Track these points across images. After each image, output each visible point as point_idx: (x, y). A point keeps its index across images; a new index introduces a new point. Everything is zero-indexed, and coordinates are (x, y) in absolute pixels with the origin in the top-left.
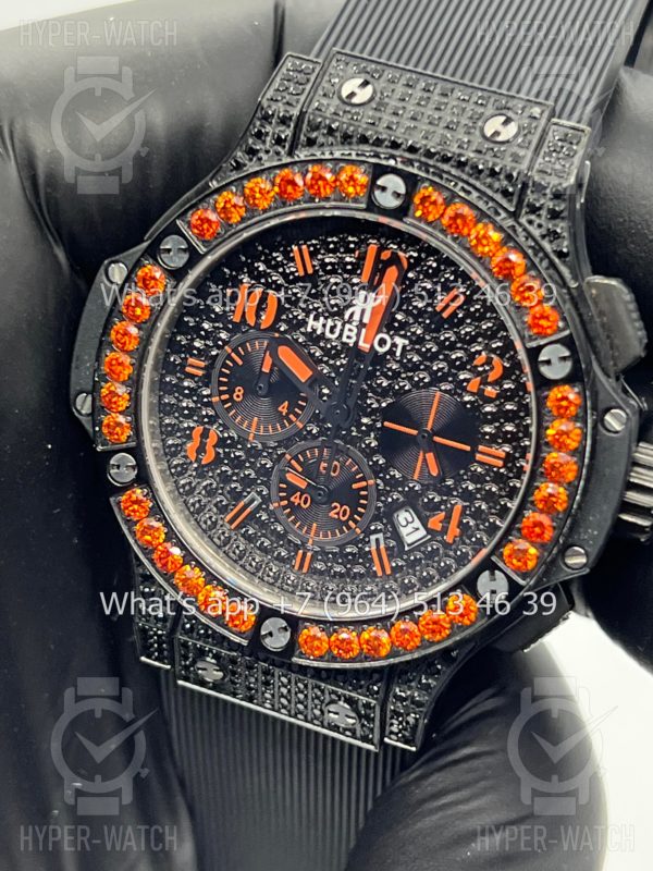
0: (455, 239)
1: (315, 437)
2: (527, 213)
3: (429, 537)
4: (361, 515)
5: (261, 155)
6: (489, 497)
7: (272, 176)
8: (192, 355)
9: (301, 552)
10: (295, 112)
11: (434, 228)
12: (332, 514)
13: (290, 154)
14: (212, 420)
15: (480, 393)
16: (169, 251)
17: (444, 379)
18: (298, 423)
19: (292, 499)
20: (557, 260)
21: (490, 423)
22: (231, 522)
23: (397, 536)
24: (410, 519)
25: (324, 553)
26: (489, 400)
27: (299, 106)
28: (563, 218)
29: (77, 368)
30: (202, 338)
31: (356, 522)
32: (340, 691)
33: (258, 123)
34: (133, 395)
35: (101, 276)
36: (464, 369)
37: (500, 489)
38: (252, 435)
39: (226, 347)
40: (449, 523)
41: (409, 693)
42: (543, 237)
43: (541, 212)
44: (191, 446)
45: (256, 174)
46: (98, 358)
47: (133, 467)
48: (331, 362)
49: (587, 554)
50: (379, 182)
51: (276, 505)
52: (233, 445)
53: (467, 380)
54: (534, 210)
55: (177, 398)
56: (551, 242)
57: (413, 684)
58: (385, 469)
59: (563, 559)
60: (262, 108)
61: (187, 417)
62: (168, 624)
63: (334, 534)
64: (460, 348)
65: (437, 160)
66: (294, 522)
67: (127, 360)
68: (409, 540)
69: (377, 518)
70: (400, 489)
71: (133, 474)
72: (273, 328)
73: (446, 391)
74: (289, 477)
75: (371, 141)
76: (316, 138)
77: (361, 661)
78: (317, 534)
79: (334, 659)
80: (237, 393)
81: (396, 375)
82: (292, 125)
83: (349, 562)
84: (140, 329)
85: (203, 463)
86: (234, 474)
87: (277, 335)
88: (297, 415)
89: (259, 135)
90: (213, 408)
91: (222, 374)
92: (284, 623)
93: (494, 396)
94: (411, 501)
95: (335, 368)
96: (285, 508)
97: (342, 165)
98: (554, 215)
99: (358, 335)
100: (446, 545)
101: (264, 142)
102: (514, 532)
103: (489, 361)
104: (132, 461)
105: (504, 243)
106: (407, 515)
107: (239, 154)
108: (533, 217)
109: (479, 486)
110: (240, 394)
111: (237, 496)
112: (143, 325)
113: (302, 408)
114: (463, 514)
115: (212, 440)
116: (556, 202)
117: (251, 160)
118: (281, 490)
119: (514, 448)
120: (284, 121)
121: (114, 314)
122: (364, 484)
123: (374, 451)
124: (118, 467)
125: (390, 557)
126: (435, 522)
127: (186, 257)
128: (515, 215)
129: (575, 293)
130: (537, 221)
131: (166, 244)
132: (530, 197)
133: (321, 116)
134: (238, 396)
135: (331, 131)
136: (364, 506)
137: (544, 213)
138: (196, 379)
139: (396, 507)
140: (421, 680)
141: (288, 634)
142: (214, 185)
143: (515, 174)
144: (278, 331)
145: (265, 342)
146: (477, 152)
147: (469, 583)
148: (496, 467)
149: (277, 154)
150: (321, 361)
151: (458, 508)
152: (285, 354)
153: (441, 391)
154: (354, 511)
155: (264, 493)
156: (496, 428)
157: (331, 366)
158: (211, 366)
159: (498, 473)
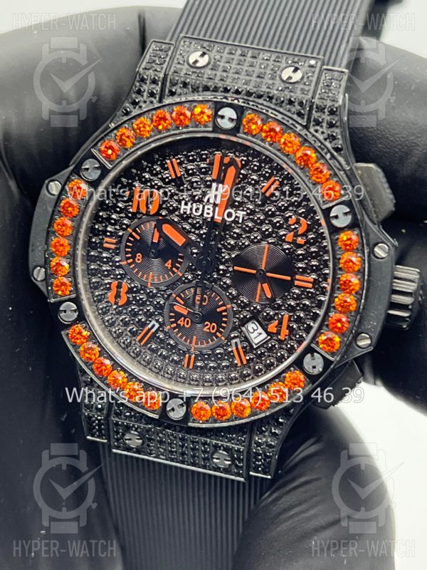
0: (271, 145)
1: (190, 281)
2: (313, 125)
3: (269, 337)
4: (224, 328)
5: (141, 104)
6: (305, 308)
7: (150, 115)
8: (107, 236)
9: (187, 355)
10: (162, 75)
11: (257, 139)
12: (205, 329)
13: (160, 101)
14: (123, 276)
15: (294, 242)
16: (87, 169)
17: (270, 235)
18: (179, 273)
19: (179, 322)
20: (335, 154)
21: (301, 260)
22: (140, 341)
23: (246, 339)
24: (255, 328)
25: (202, 354)
26: (300, 246)
27: (163, 71)
28: (337, 127)
30: (112, 224)
31: (221, 332)
32: (220, 443)
33: (138, 84)
34: (71, 264)
35: (44, 191)
36: (283, 228)
37: (312, 303)
38: (149, 284)
39: (129, 229)
40: (281, 327)
41: (264, 440)
42: (325, 139)
43: (323, 124)
44: (111, 295)
45: (140, 115)
46: (47, 243)
47: (75, 311)
48: (197, 232)
49: (371, 338)
50: (219, 113)
51: (169, 327)
52: (138, 292)
53: (285, 235)
54: (318, 123)
55: (99, 265)
56: (330, 142)
57: (266, 434)
58: (237, 297)
59: (356, 342)
60: (140, 75)
61: (106, 276)
62: (105, 412)
63: (208, 342)
64: (278, 215)
65: (255, 97)
66: (181, 337)
67: (66, 242)
68: (256, 341)
69: (234, 329)
70: (248, 309)
71: (75, 315)
72: (158, 214)
73: (272, 243)
74: (176, 308)
75: (211, 89)
76: (176, 90)
77: (233, 421)
78: (197, 343)
79: (215, 421)
80: (138, 257)
81: (239, 236)
82: (160, 83)
83: (219, 359)
84: (72, 221)
85: (119, 304)
86: (140, 310)
87: (160, 218)
88: (177, 268)
89: (139, 92)
90: (123, 269)
91: (127, 247)
92: (180, 402)
93: (303, 243)
94: (255, 316)
95: (200, 236)
96: (174, 328)
97: (194, 104)
98: (331, 125)
99: (214, 212)
100: (280, 342)
101: (142, 96)
102: (324, 328)
103: (298, 222)
104: (74, 307)
105: (302, 144)
106: (254, 325)
107: (128, 105)
108: (318, 128)
109: (298, 302)
110: (140, 258)
111: (143, 324)
112: (75, 219)
113: (180, 263)
114: (289, 320)
115: (123, 290)
116: (332, 117)
117: (135, 108)
118: (171, 317)
119: (318, 275)
120: (154, 82)
121: (55, 213)
122: (224, 308)
123: (229, 287)
124: (65, 311)
125: (245, 353)
126: (272, 327)
127: (99, 172)
128: (306, 127)
129: (349, 173)
130: (321, 130)
131: (86, 165)
132: (315, 114)
133: (178, 76)
134: (138, 260)
135: (185, 85)
136: (225, 322)
137: (324, 124)
138: (111, 251)
139: (244, 322)
140: (271, 430)
141: (185, 408)
142: (113, 125)
143: (304, 102)
144: (161, 215)
145: (154, 223)
146: (277, 90)
147: (299, 363)
148: (308, 288)
149: (152, 102)
150: (190, 232)
151: (286, 317)
152: (167, 229)
153: (269, 243)
154: (219, 326)
155: (160, 320)
156: (306, 263)
157: (197, 234)
158: (120, 242)
159: (309, 292)
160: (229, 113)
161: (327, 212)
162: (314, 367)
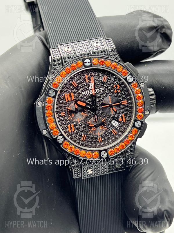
0: (103, 66)
3: (119, 123)
4: (106, 126)
5: (57, 68)
6: (127, 111)
7: (64, 70)
9: (99, 138)
10: (60, 57)
11: (98, 65)
12: (100, 128)
13: (63, 66)
15: (117, 92)
17: (109, 93)
20: (119, 62)
22: (83, 140)
23: (114, 126)
24: (114, 122)
25: (102, 136)
28: (117, 54)
29: (40, 126)
30: (61, 108)
31: (105, 127)
33: (54, 63)
34: (56, 124)
35: (37, 106)
36: (112, 89)
37: (128, 108)
38: (79, 122)
39: (66, 108)
40: (123, 118)
42: (115, 59)
44: (69, 129)
48: (87, 100)
49: (149, 111)
51: (89, 132)
52: (76, 125)
54: (111, 55)
57: (129, 152)
58: (106, 115)
59: (145, 114)
60: (53, 60)
61: (65, 125)
62: (79, 166)
64: (109, 86)
66: (94, 134)
67: (52, 118)
68: (116, 126)
69: (109, 125)
70: (111, 117)
71: (63, 139)
72: (74, 100)
73: (111, 95)
74: (90, 125)
76: (66, 61)
77: (121, 151)
79: (116, 153)
80: (72, 115)
81: (100, 97)
82: (60, 60)
83: (108, 135)
85: (73, 131)
86: (79, 131)
87: (75, 100)
88: (85, 113)
89: (55, 65)
90: (69, 120)
91: (68, 113)
92: (104, 152)
93: (120, 91)
94: (114, 118)
95: (89, 101)
96: (91, 132)
97: (76, 62)
98: (115, 55)
100: (124, 123)
101: (56, 66)
102: (137, 112)
103: (116, 86)
104: (62, 137)
107: (53, 70)
108: (111, 57)
109: (124, 109)
111: (81, 135)
113: (86, 112)
115: (72, 126)
116: (114, 52)
117: (55, 70)
118: (89, 129)
119: (127, 99)
120: (58, 60)
121: (45, 110)
122: (104, 120)
123: (103, 113)
124: (59, 139)
125: (115, 130)
126: (120, 119)
127: (55, 93)
128: (108, 58)
129: (125, 66)
130: (113, 57)
131: (50, 92)
132: (109, 53)
133: (65, 56)
135: (68, 58)
136: (105, 124)
137: (113, 55)
138: (63, 116)
139: (110, 122)
141: (106, 153)
143: (105, 50)
144: (75, 99)
145: (74, 103)
146: (96, 50)
147: (134, 126)
148: (125, 104)
149: (60, 67)
150: (85, 101)
151: (123, 115)
152: (79, 103)
153: (109, 95)
154: (104, 126)
155: (86, 131)
156: (122, 97)
157: (88, 101)
158: (65, 113)
159: (126, 105)
160: (87, 61)
161: (126, 79)
162: (139, 125)
